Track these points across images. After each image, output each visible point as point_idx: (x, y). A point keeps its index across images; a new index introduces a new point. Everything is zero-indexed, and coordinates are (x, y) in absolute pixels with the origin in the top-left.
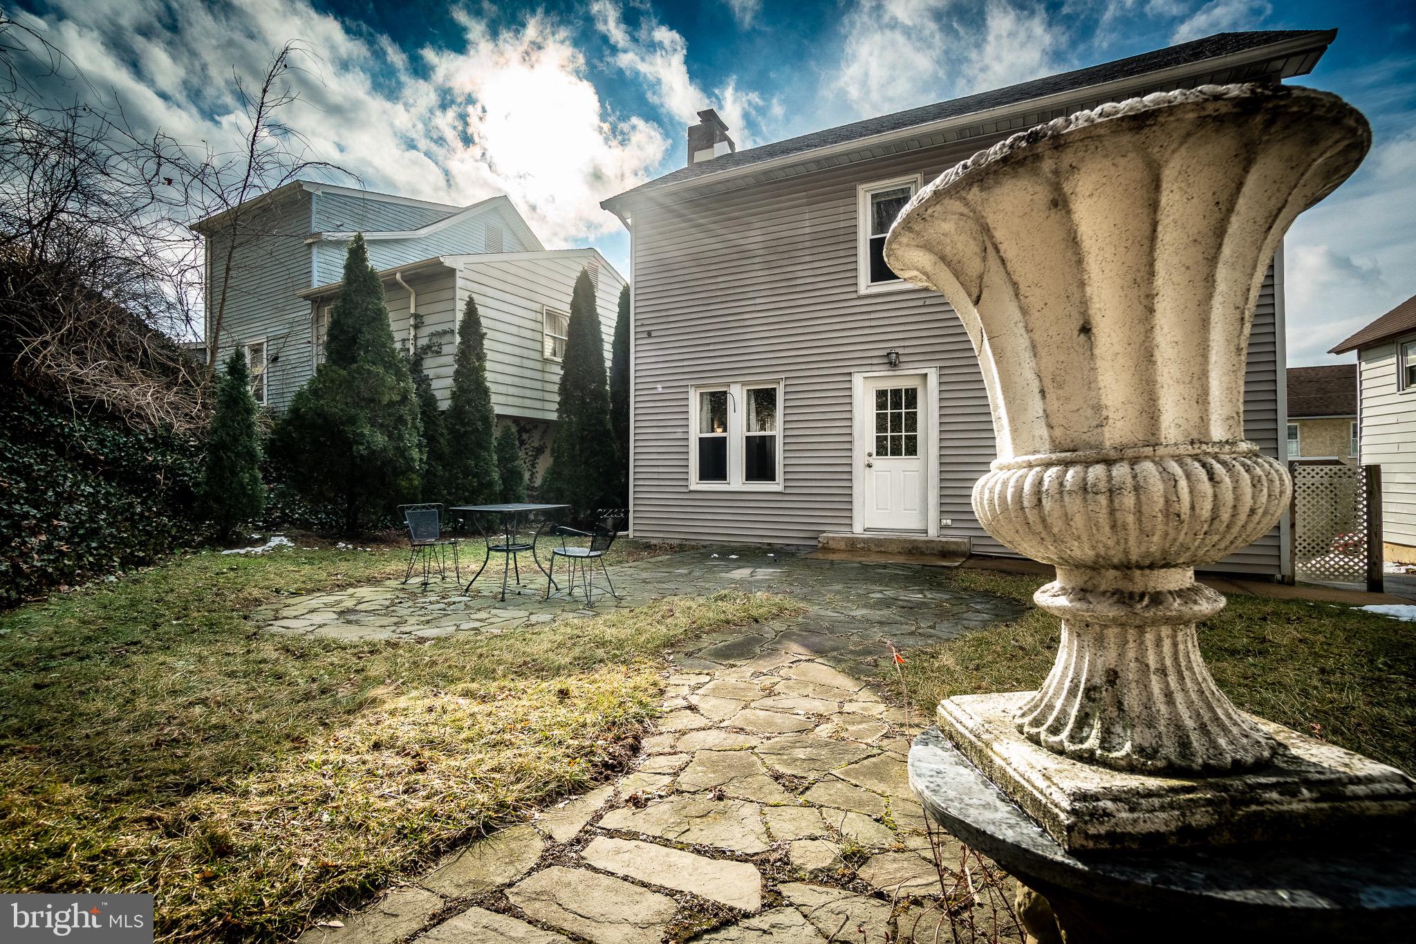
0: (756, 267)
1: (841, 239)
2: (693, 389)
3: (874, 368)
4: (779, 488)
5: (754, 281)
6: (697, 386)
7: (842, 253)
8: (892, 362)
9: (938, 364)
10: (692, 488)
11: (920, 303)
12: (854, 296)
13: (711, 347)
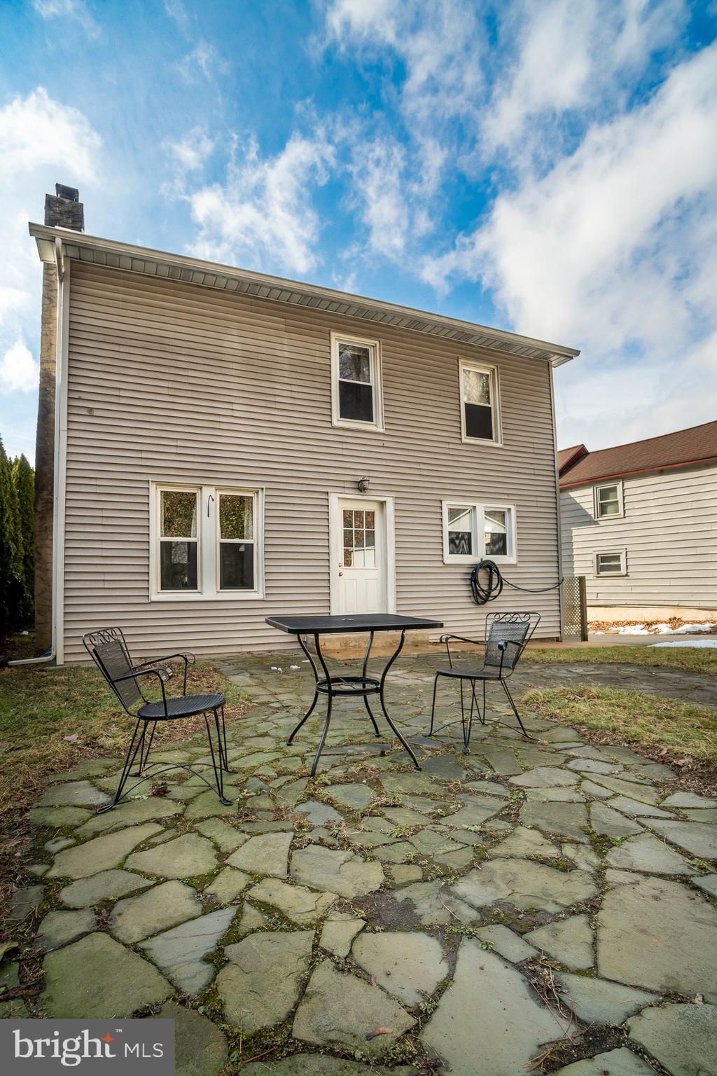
0: (234, 373)
1: (317, 372)
2: (154, 486)
3: (347, 491)
4: (260, 596)
5: (231, 386)
6: (159, 484)
7: (317, 385)
8: (361, 487)
9: (395, 495)
10: (154, 598)
11: (380, 444)
12: (328, 425)
13: (179, 443)
